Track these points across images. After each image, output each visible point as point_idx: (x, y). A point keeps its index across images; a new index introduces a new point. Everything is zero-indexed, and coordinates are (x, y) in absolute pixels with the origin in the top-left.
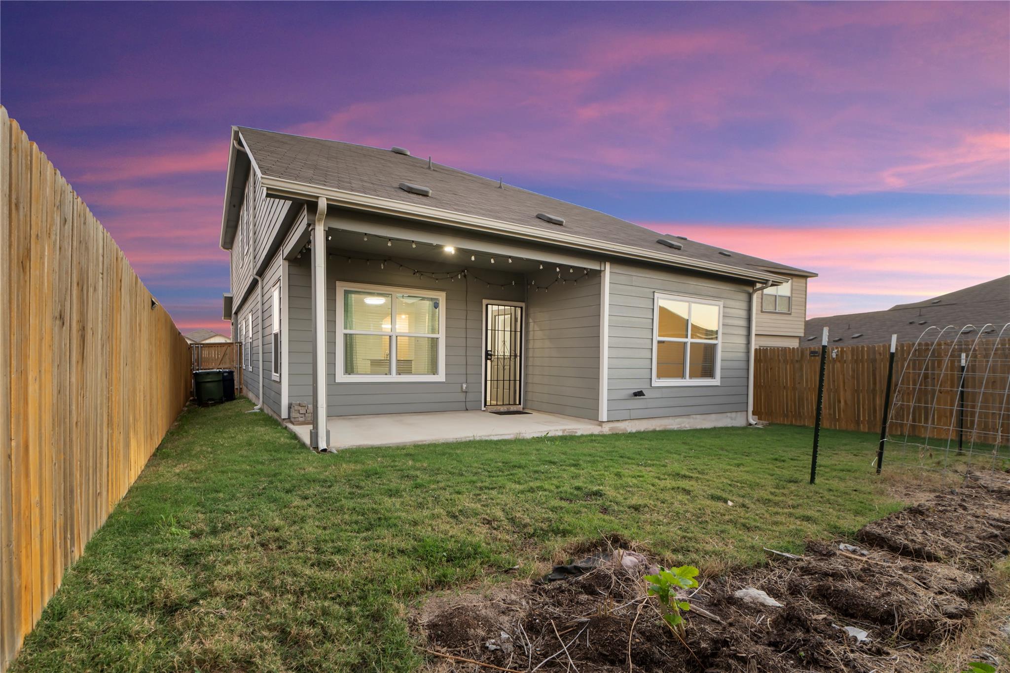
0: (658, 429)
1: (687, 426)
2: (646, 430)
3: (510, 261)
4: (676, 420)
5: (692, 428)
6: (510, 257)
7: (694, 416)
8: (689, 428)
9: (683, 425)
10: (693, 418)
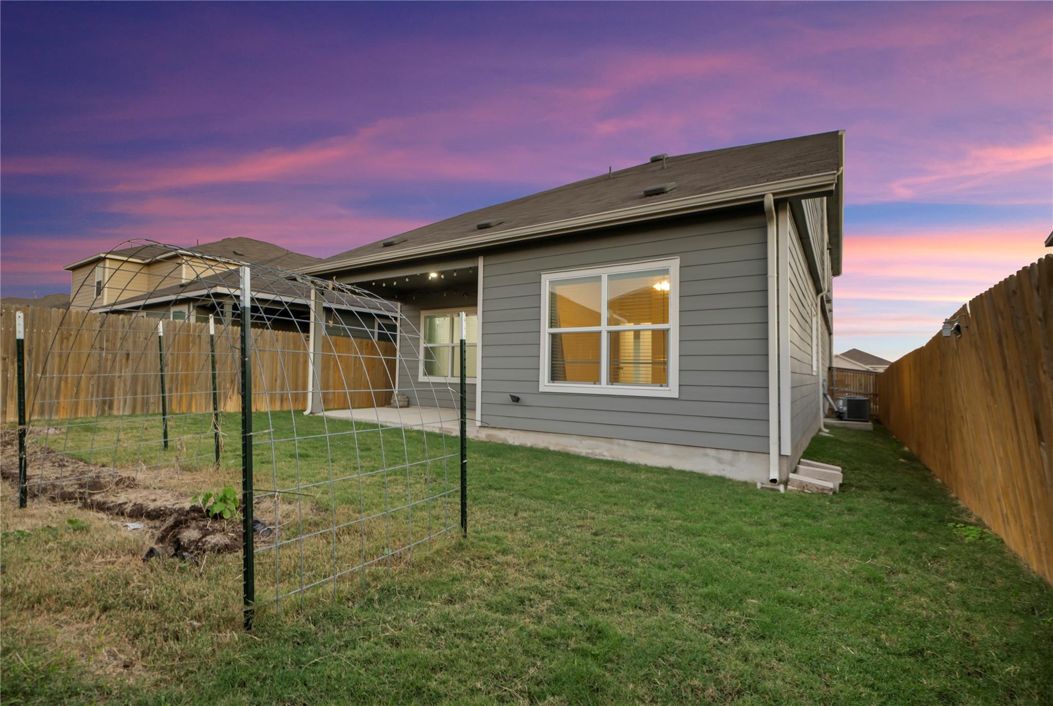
0: (552, 448)
1: (605, 453)
2: (535, 447)
3: (407, 280)
4: (583, 442)
5: (616, 459)
6: (406, 277)
7: (622, 442)
8: (610, 459)
9: (597, 451)
10: (619, 444)
